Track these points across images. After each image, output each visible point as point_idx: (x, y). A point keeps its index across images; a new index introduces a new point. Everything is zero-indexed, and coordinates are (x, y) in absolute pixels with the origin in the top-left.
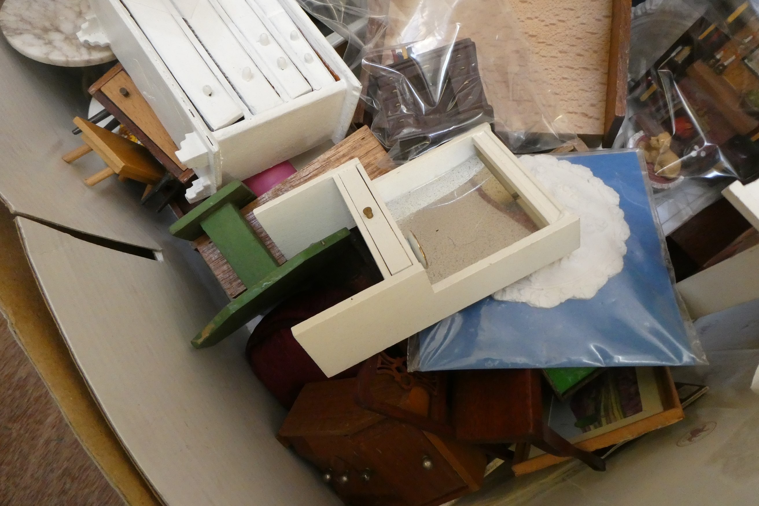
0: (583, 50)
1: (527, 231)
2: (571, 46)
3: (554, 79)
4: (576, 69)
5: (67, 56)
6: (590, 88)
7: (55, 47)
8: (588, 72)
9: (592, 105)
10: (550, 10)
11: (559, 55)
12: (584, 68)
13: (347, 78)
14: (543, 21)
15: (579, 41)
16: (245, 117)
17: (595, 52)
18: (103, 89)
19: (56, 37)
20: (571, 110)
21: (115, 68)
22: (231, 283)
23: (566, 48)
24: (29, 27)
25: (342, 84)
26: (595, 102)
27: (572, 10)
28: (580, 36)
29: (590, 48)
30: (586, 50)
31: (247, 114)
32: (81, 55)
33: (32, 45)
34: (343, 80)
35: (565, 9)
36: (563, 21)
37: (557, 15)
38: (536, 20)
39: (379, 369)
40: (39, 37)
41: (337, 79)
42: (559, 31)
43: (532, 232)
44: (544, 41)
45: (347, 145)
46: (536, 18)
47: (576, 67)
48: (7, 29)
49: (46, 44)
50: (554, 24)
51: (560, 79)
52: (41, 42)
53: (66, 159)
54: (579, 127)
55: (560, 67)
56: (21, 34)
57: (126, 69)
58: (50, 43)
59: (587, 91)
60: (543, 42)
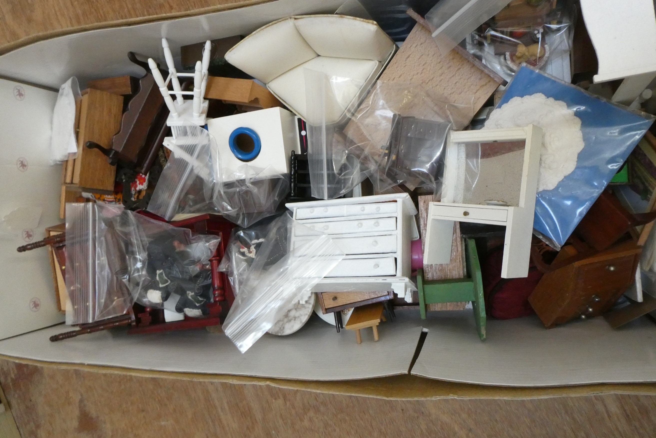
0: (447, 64)
1: (522, 151)
2: (441, 68)
3: (453, 88)
4: (455, 75)
5: (307, 314)
6: (470, 74)
7: (299, 317)
8: (461, 69)
9: (480, 79)
10: (415, 66)
11: (442, 77)
12: (458, 70)
13: (399, 197)
14: (418, 73)
15: (441, 63)
16: (396, 257)
17: (453, 59)
18: (326, 307)
19: (293, 313)
20: (475, 91)
21: (320, 296)
22: (458, 306)
23: (440, 72)
24: (281, 323)
25: (400, 201)
26: (479, 77)
27: (422, 55)
28: (439, 60)
29: (449, 60)
30: (449, 63)
31: (395, 255)
32: (309, 308)
33: (292, 326)
34: (398, 200)
35: (419, 58)
36: (426, 63)
37: (420, 64)
38: (415, 77)
39: (540, 252)
40: (290, 321)
41: (396, 201)
42: (429, 69)
43: (524, 148)
44: (429, 79)
45: (423, 211)
46: (414, 75)
47: (454, 73)
48: (278, 332)
49: (295, 320)
50: (424, 69)
51: (455, 86)
52: (293, 321)
53: (359, 343)
54: (487, 93)
55: (448, 81)
56: (284, 328)
57: (322, 292)
58: (295, 318)
59: (471, 77)
60: (429, 81)
